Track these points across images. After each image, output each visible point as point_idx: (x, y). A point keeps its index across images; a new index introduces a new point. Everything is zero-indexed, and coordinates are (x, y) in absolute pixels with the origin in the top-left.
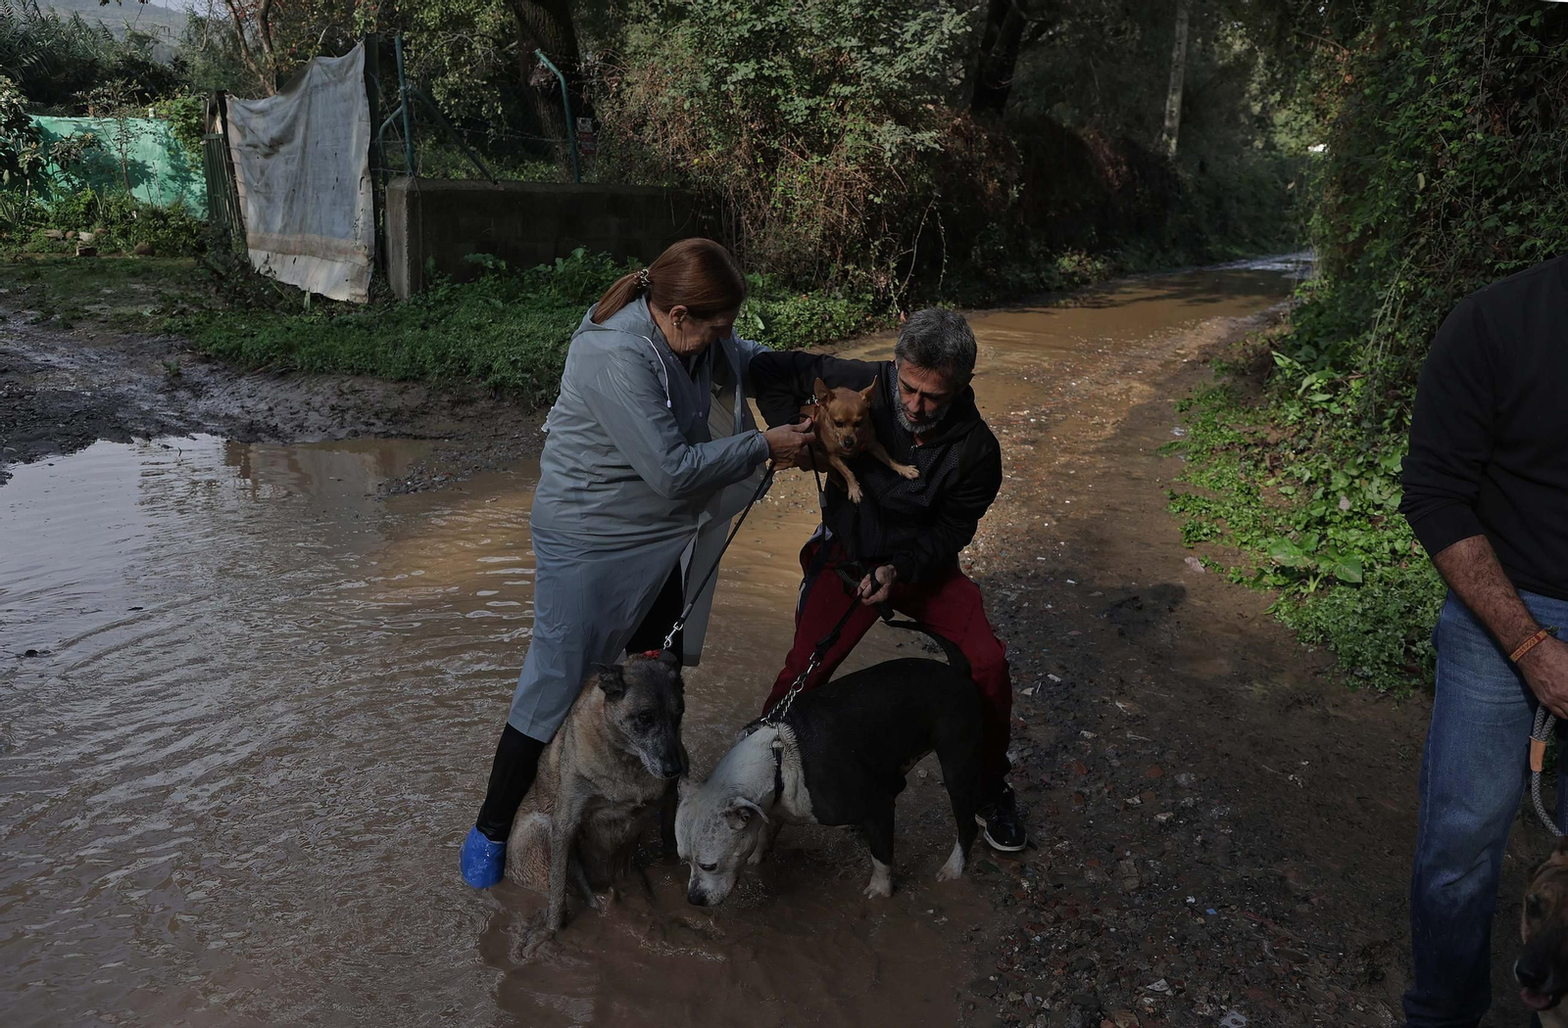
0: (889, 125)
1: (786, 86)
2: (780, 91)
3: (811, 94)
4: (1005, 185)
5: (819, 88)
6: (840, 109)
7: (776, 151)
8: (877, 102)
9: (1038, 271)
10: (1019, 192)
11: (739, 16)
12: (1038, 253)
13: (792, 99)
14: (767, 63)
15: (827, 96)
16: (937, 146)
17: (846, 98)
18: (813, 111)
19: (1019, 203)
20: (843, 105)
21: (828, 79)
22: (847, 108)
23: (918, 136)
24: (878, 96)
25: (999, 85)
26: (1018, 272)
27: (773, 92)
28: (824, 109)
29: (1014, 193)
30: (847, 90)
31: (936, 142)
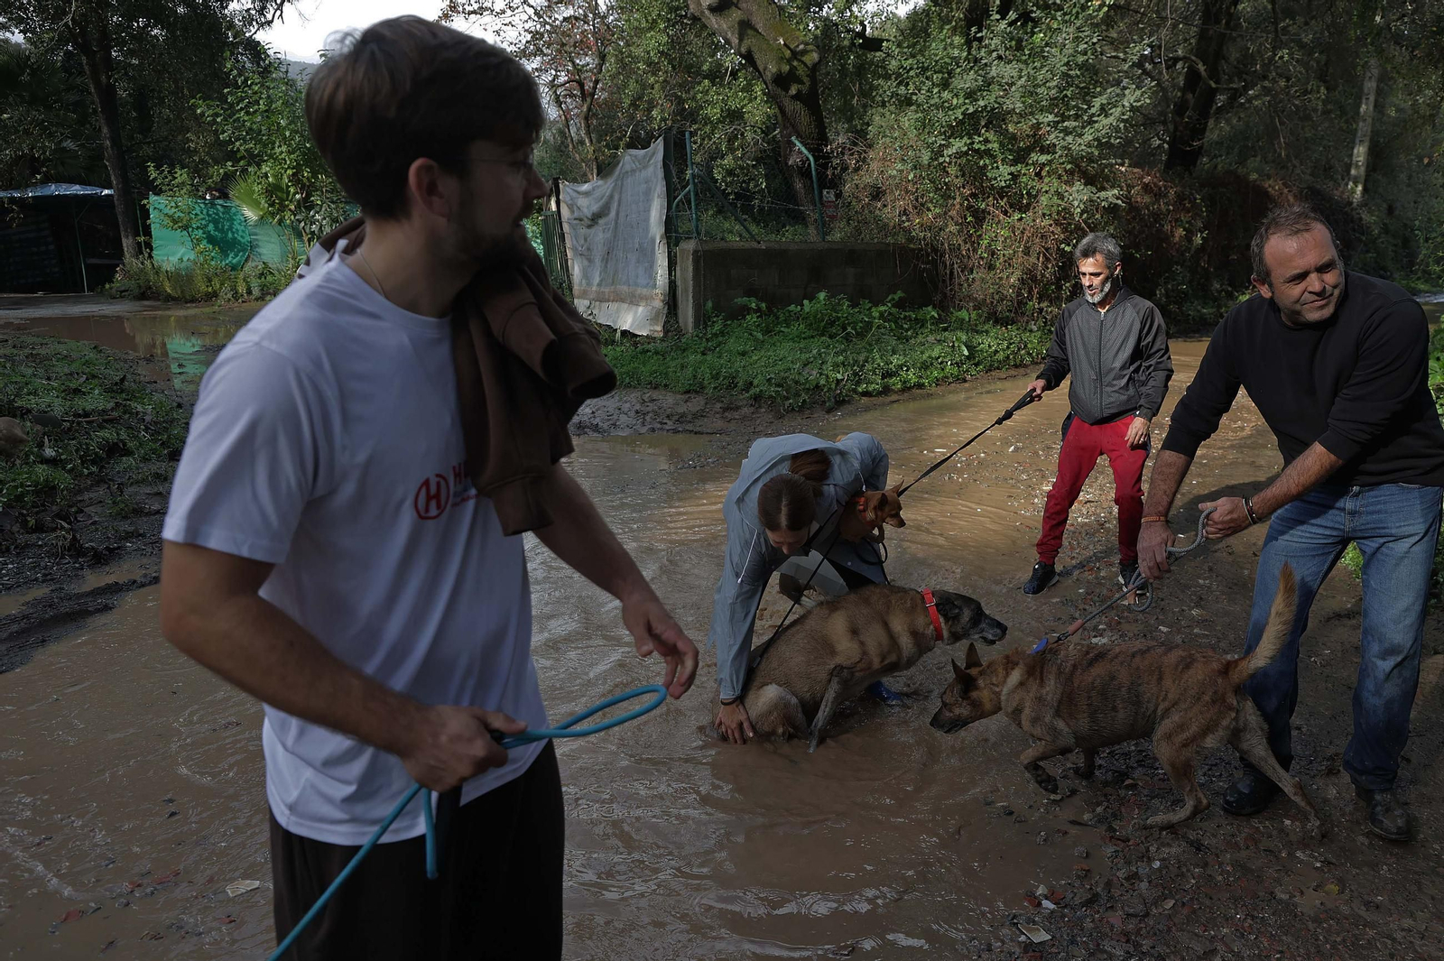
0: (1078, 185)
1: (993, 157)
2: (987, 161)
3: (1015, 162)
4: (1190, 234)
5: (1021, 157)
6: (1038, 174)
7: (984, 211)
8: (1069, 167)
9: (1219, 307)
10: (1203, 238)
11: (955, 101)
12: (1220, 292)
13: (997, 168)
14: (977, 139)
15: (1027, 164)
16: (1119, 202)
17: (1044, 164)
18: (1014, 177)
19: (1202, 248)
20: (1041, 169)
21: (1029, 150)
22: (1044, 173)
23: (1103, 194)
24: (1070, 163)
25: (1191, 146)
26: (1199, 307)
27: (982, 163)
28: (1025, 174)
29: (1198, 240)
30: (1044, 158)
31: (1118, 198)
